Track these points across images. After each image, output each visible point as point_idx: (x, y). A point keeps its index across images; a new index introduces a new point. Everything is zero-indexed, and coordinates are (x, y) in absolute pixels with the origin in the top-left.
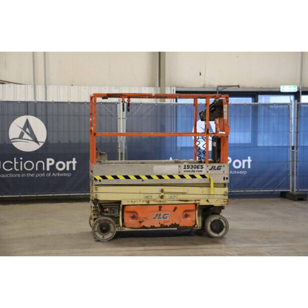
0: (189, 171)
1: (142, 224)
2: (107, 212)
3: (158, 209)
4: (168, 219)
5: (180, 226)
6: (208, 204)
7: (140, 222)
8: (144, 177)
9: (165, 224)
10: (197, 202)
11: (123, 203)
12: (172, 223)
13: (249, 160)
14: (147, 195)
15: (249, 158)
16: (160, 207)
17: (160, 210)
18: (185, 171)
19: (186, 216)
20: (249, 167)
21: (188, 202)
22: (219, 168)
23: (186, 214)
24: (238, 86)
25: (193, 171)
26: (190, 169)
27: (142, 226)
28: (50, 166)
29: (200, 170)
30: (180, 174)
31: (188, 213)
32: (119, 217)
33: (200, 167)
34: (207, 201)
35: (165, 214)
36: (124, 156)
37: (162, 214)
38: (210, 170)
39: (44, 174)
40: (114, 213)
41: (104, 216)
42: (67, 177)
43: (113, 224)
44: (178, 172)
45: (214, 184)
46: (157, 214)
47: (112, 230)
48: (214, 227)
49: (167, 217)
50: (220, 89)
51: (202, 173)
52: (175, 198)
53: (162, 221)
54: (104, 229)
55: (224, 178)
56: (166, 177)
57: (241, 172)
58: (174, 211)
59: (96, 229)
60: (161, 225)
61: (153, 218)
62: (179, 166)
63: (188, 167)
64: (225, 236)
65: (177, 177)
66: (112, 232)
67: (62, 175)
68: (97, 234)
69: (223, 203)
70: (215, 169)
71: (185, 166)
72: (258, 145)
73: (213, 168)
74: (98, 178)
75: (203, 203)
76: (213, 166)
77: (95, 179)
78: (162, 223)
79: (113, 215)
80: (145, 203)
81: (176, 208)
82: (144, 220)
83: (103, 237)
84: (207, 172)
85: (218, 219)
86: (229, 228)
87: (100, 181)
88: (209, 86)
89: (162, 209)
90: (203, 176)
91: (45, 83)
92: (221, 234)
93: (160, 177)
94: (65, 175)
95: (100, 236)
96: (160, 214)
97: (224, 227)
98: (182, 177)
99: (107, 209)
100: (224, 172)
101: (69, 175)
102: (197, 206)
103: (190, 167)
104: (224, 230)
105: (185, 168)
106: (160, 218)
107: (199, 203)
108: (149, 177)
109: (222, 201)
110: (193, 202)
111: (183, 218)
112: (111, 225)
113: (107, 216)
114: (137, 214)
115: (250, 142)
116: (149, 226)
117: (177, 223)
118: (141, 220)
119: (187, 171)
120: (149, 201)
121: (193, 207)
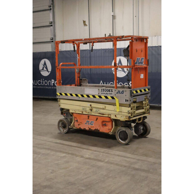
0: (104, 93)
4: (93, 125)
5: (100, 131)
8: (80, 96)
10: (109, 116)
11: (71, 111)
12: (95, 128)
14: (83, 107)
16: (88, 117)
17: (88, 118)
18: (102, 93)
19: (105, 125)
21: (104, 116)
22: (122, 92)
23: (105, 124)
25: (106, 93)
26: (105, 92)
29: (111, 93)
30: (99, 95)
33: (111, 91)
34: (116, 116)
35: (91, 122)
37: (90, 121)
38: (117, 93)
44: (98, 94)
45: (119, 104)
46: (87, 121)
49: (92, 124)
51: (112, 96)
52: (99, 112)
53: (90, 126)
55: (126, 100)
56: (91, 97)
58: (96, 120)
59: (60, 125)
62: (99, 90)
63: (104, 90)
65: (97, 97)
68: (61, 128)
70: (120, 93)
71: (102, 89)
73: (119, 92)
74: (58, 94)
75: (113, 117)
76: (118, 91)
77: (57, 95)
78: (90, 127)
80: (81, 113)
81: (97, 119)
82: (81, 124)
83: (63, 131)
84: (115, 95)
87: (59, 96)
89: (90, 118)
90: (113, 98)
93: (88, 96)
96: (89, 121)
98: (100, 97)
100: (126, 96)
103: (105, 90)
105: (102, 91)
106: (89, 124)
108: (82, 96)
109: (125, 117)
110: (107, 116)
117: (98, 129)
118: (79, 124)
119: (103, 93)
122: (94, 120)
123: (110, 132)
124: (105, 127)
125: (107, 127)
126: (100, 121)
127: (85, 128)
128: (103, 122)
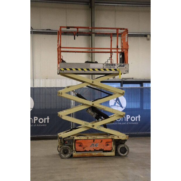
1: (85, 149)
2: (67, 143)
3: (93, 141)
4: (98, 146)
6: (118, 138)
7: (84, 148)
9: (97, 149)
10: (113, 138)
13: (139, 117)
15: (139, 115)
17: (94, 142)
19: (107, 145)
20: (139, 120)
21: (108, 138)
23: (107, 144)
24: (133, 78)
27: (84, 150)
28: (36, 121)
31: (108, 143)
32: (73, 146)
34: (118, 137)
35: (96, 144)
36: (74, 115)
39: (32, 125)
40: (70, 143)
41: (65, 145)
42: (44, 126)
43: (70, 150)
47: (69, 153)
48: (122, 151)
49: (97, 146)
50: (123, 80)
53: (95, 147)
54: (65, 152)
57: (135, 123)
58: (101, 142)
59: (61, 152)
60: (95, 150)
61: (90, 146)
64: (127, 155)
66: (69, 154)
67: (42, 125)
68: (62, 155)
69: (126, 138)
72: (144, 109)
78: (95, 148)
79: (70, 144)
81: (102, 141)
82: (86, 147)
83: (65, 156)
85: (123, 146)
86: (129, 151)
88: (117, 78)
91: (33, 78)
92: (125, 154)
94: (43, 125)
95: (63, 156)
96: (94, 144)
97: (127, 150)
99: (67, 142)
101: (45, 125)
102: (113, 140)
104: (127, 152)
106: (94, 146)
107: (114, 138)
111: (106, 146)
112: (69, 150)
113: (67, 145)
114: (82, 144)
115: (139, 107)
116: (88, 150)
117: (103, 149)
120: (88, 137)
121: (111, 140)
122: (99, 142)
123: (112, 149)
124: (108, 146)
125: (109, 146)
126: (104, 142)
127: (90, 150)
128: (106, 142)
